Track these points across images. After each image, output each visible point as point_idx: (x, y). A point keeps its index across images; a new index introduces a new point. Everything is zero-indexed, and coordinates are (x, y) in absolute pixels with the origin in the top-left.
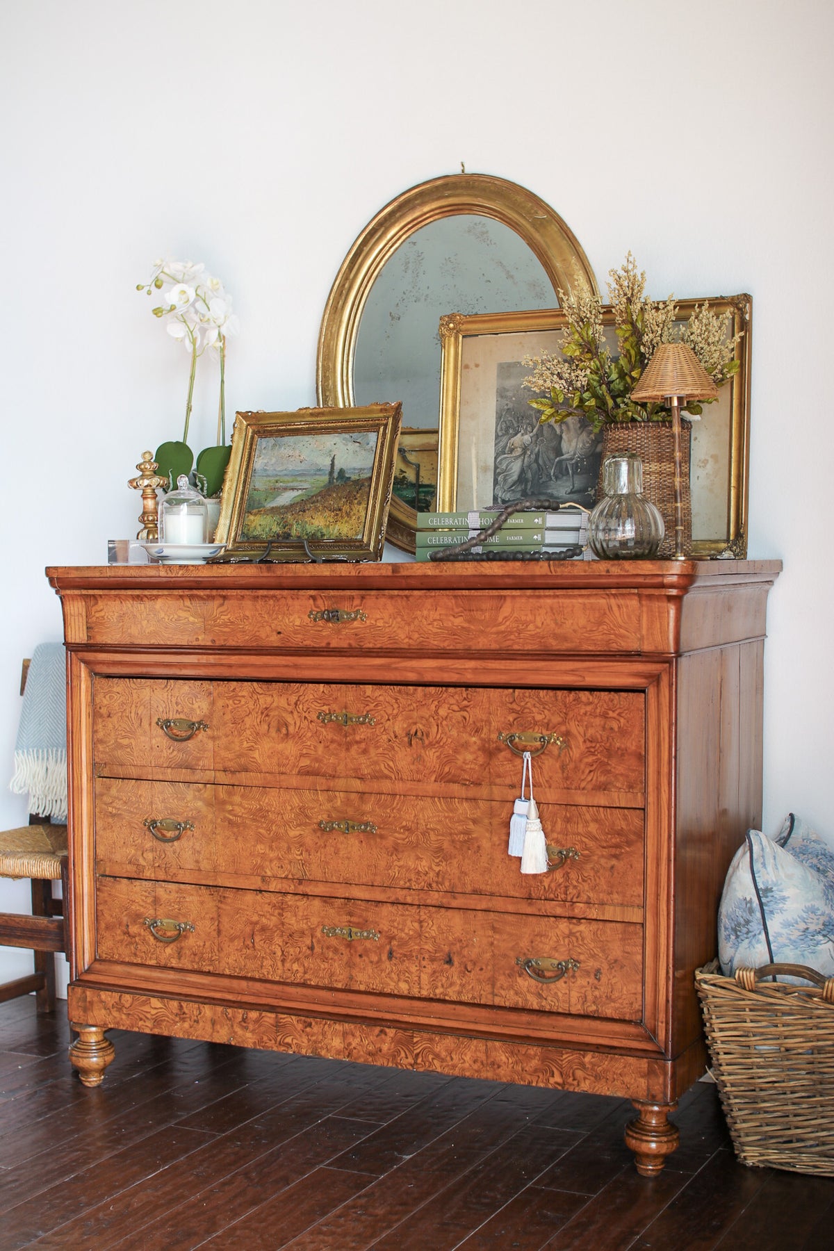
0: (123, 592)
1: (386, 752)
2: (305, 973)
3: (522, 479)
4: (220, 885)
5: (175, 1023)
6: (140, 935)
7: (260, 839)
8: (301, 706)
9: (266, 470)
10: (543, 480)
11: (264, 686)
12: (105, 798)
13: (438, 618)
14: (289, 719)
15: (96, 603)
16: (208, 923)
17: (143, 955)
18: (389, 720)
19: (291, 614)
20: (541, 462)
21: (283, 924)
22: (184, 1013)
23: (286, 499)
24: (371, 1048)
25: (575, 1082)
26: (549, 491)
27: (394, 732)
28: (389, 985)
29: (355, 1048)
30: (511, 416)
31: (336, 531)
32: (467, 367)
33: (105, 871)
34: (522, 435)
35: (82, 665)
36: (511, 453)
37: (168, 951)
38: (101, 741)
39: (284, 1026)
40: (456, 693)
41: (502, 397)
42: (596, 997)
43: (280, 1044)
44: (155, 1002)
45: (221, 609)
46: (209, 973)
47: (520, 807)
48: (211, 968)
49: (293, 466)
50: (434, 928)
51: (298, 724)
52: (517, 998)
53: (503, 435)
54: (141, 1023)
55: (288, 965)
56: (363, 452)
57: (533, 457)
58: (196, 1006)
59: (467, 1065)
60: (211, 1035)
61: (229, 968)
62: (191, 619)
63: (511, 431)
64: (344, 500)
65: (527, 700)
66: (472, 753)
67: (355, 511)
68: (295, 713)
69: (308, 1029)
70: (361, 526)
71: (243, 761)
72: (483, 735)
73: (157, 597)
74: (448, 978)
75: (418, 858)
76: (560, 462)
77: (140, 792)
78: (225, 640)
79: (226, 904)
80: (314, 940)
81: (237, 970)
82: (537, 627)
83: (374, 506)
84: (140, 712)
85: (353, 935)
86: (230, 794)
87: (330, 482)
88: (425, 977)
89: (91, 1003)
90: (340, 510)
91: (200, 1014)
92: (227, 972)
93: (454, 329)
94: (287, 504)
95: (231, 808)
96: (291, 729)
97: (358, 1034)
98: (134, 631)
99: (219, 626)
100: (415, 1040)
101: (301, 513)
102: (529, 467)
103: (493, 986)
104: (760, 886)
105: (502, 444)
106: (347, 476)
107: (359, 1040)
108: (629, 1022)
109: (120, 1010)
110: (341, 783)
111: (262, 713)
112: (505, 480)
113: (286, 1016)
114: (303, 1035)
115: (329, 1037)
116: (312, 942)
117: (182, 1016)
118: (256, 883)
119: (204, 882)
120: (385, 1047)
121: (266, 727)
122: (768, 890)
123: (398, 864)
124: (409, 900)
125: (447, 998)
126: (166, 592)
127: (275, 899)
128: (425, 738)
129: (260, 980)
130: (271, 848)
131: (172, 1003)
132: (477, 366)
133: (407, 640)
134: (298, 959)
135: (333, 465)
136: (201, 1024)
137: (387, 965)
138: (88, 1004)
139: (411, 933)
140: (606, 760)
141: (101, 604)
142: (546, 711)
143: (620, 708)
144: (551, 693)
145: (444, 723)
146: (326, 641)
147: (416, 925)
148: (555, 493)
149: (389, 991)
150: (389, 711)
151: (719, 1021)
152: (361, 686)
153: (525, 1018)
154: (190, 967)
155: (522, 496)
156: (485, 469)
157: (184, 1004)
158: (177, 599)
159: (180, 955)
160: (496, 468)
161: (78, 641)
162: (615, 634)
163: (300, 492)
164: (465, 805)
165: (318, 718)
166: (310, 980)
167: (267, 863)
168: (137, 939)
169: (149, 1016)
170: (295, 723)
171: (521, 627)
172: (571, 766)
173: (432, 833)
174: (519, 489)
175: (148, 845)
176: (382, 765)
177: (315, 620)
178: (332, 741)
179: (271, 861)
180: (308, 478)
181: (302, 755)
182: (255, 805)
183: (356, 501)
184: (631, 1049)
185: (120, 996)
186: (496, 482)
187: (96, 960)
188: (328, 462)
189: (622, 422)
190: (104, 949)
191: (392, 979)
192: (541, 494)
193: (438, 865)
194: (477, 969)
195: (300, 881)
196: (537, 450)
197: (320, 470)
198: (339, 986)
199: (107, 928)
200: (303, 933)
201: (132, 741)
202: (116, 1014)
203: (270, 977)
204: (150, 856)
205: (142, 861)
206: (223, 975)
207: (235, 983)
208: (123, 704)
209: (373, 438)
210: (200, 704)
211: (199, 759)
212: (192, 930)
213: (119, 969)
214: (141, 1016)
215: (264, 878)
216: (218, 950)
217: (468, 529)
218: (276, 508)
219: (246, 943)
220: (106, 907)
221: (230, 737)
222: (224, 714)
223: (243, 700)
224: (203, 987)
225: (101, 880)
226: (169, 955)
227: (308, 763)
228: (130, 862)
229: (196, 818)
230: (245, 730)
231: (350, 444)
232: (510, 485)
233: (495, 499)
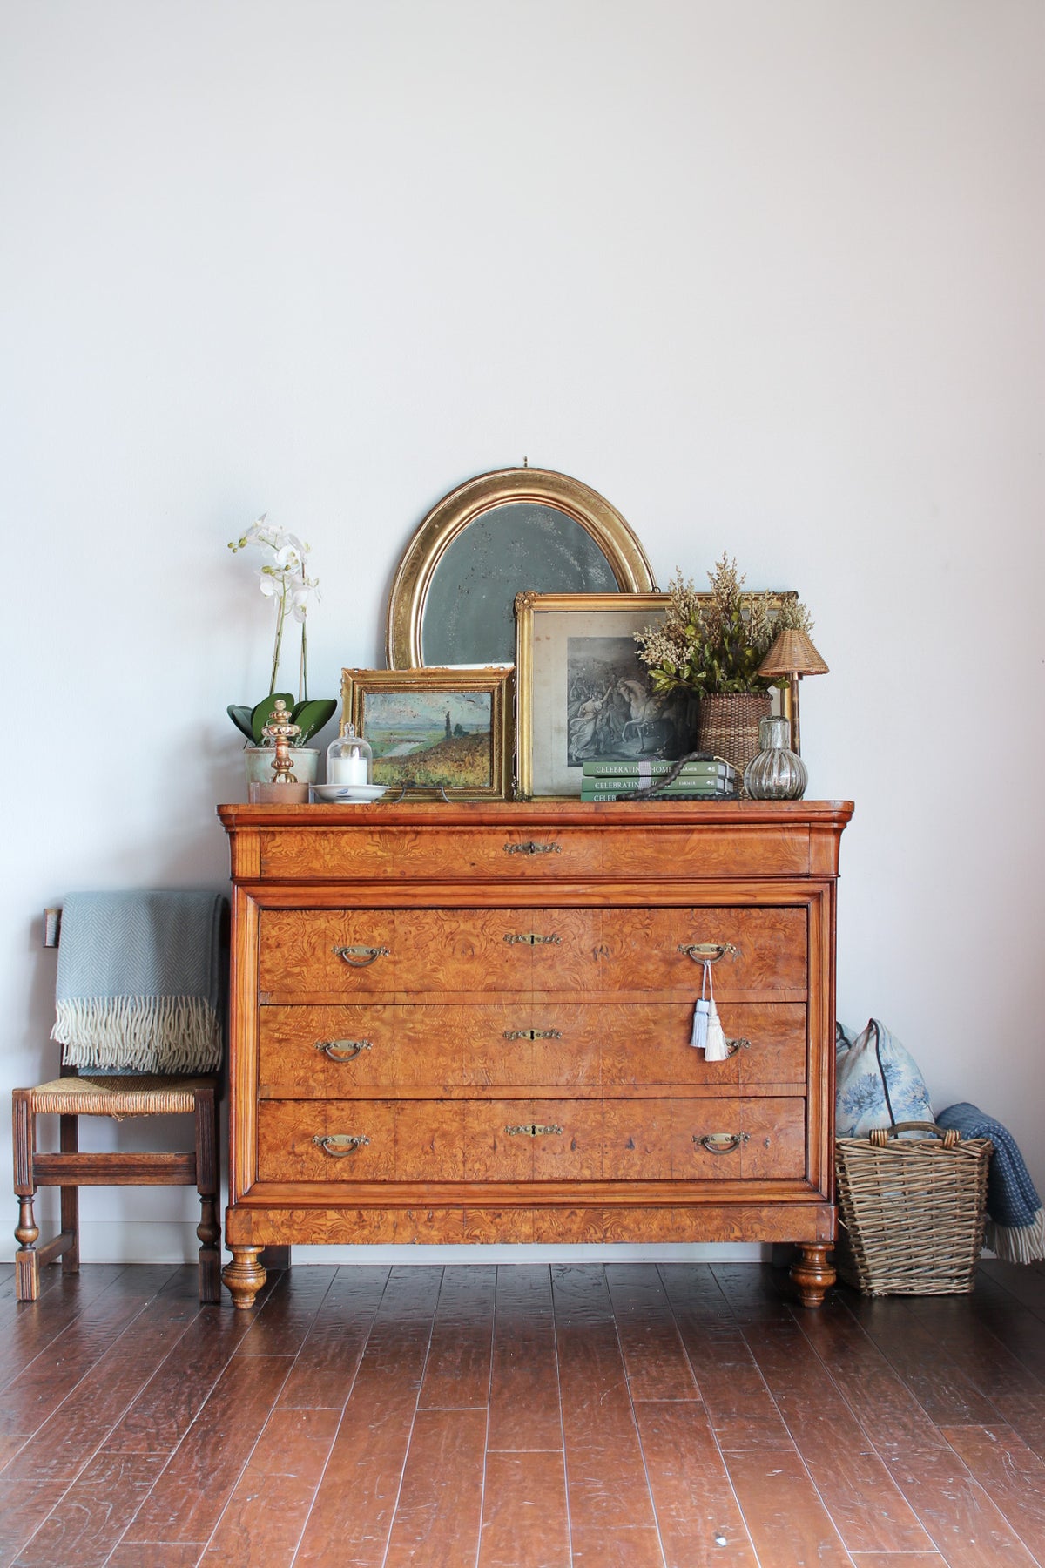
0: (308, 828)
1: (572, 967)
2: (487, 1171)
3: (595, 738)
4: (399, 1097)
5: (353, 1231)
6: (307, 1153)
7: (441, 1052)
8: (487, 930)
9: (378, 723)
10: (615, 740)
11: (449, 913)
12: (271, 1025)
13: (630, 848)
14: (474, 941)
15: (274, 840)
16: (384, 1134)
17: (311, 1172)
18: (575, 938)
19: (486, 848)
20: (612, 725)
21: (464, 1128)
22: (364, 1221)
23: (404, 750)
25: (753, 1235)
26: (622, 751)
27: (580, 949)
28: (571, 1172)
29: (544, 1231)
30: (582, 684)
31: (461, 780)
32: (538, 639)
33: (269, 1095)
34: (594, 701)
35: (249, 898)
36: (583, 717)
37: (340, 1165)
38: (269, 971)
39: (472, 1220)
40: (639, 913)
41: (573, 667)
42: (764, 1162)
43: (467, 1237)
44: (331, 1214)
45: (413, 844)
46: (384, 1182)
47: (702, 1006)
48: (387, 1177)
49: (405, 720)
50: (616, 1117)
51: (484, 946)
52: (693, 1170)
53: (576, 701)
54: (314, 1236)
55: (469, 1165)
56: (480, 710)
58: (378, 1212)
59: (654, 1232)
60: (393, 1238)
61: (406, 1175)
62: (380, 853)
63: (582, 698)
64: (465, 752)
65: (704, 917)
66: (653, 964)
67: (478, 762)
68: (482, 937)
69: (497, 1220)
70: (488, 776)
71: (426, 981)
72: (664, 948)
73: (344, 833)
74: (629, 1160)
75: (601, 1058)
76: (630, 726)
77: (311, 1017)
78: (415, 872)
79: (405, 1115)
80: (496, 1140)
81: (415, 1176)
82: (720, 855)
83: (500, 759)
84: (313, 941)
85: (536, 1131)
86: (410, 1013)
87: (448, 736)
88: (607, 1163)
89: (257, 1223)
90: (463, 761)
91: (382, 1219)
92: (404, 1178)
93: (527, 605)
94: (406, 755)
95: (411, 1026)
96: (477, 951)
97: (548, 1218)
98: (316, 864)
99: (410, 859)
100: (604, 1217)
101: (422, 763)
102: (601, 729)
103: (672, 1163)
104: (883, 1063)
105: (574, 708)
106: (465, 730)
107: (549, 1223)
108: (795, 1179)
109: (290, 1227)
110: (526, 997)
111: (447, 938)
112: (578, 740)
113: (473, 1211)
114: (492, 1226)
115: (519, 1224)
116: (495, 1142)
117: (361, 1224)
118: (438, 1093)
119: (381, 1097)
120: (575, 1227)
121: (451, 950)
122: (888, 1066)
123: (582, 1064)
124: (593, 1095)
125: (628, 1178)
126: (355, 828)
127: (455, 1106)
128: (610, 952)
129: (439, 1183)
130: (453, 1060)
131: (350, 1212)
132: (548, 639)
133: (599, 868)
134: (480, 1159)
135: (448, 720)
136: (382, 1228)
137: (569, 1155)
138: (253, 1225)
139: (594, 1124)
140: (774, 964)
141: (278, 840)
142: (721, 926)
143: (786, 921)
144: (726, 910)
145: (628, 940)
146: (521, 871)
147: (599, 1117)
148: (627, 753)
149: (572, 1178)
150: (576, 932)
151: (853, 1176)
152: (547, 911)
153: (703, 1187)
154: (363, 1178)
155: (595, 753)
156: (559, 730)
157: (364, 1213)
158: (366, 835)
159: (352, 1170)
160: (569, 729)
161: (249, 875)
162: (787, 860)
163: (417, 744)
164: (647, 1009)
165: (505, 939)
166: (492, 1176)
167: (450, 1073)
168: (304, 1157)
169: (323, 1228)
170: (481, 945)
171: (705, 856)
172: (744, 970)
173: (614, 1035)
174: (593, 748)
175: (319, 1066)
176: (568, 979)
177: (510, 852)
178: (519, 960)
179: (453, 1072)
180: (424, 732)
181: (488, 974)
182: (437, 1022)
183: (478, 754)
184: (799, 1202)
185: (291, 1213)
186: (570, 742)
187: (256, 1182)
188: (443, 718)
190: (265, 1172)
192: (613, 753)
193: (620, 1062)
194: (657, 1149)
195: (484, 1087)
196: (608, 714)
197: (435, 725)
198: (522, 1179)
199: (270, 1149)
200: (485, 1134)
201: (305, 969)
202: (285, 1230)
203: (450, 1179)
204: (321, 1077)
205: (312, 1083)
206: (400, 1183)
207: (414, 1188)
208: (294, 934)
209: (487, 698)
210: (380, 931)
211: (378, 982)
212: (367, 1143)
213: (282, 1188)
214: (315, 1229)
215: (445, 1088)
216: (395, 1159)
217: (639, 776)
218: (395, 758)
219: (425, 1149)
220: (269, 1129)
221: (413, 960)
222: (406, 940)
223: (427, 927)
224: (380, 1195)
225: (263, 1103)
226: (341, 1169)
227: (495, 980)
228: (298, 1084)
229: (374, 1038)
230: (428, 954)
231: (463, 702)
232: (583, 745)
233: (570, 756)
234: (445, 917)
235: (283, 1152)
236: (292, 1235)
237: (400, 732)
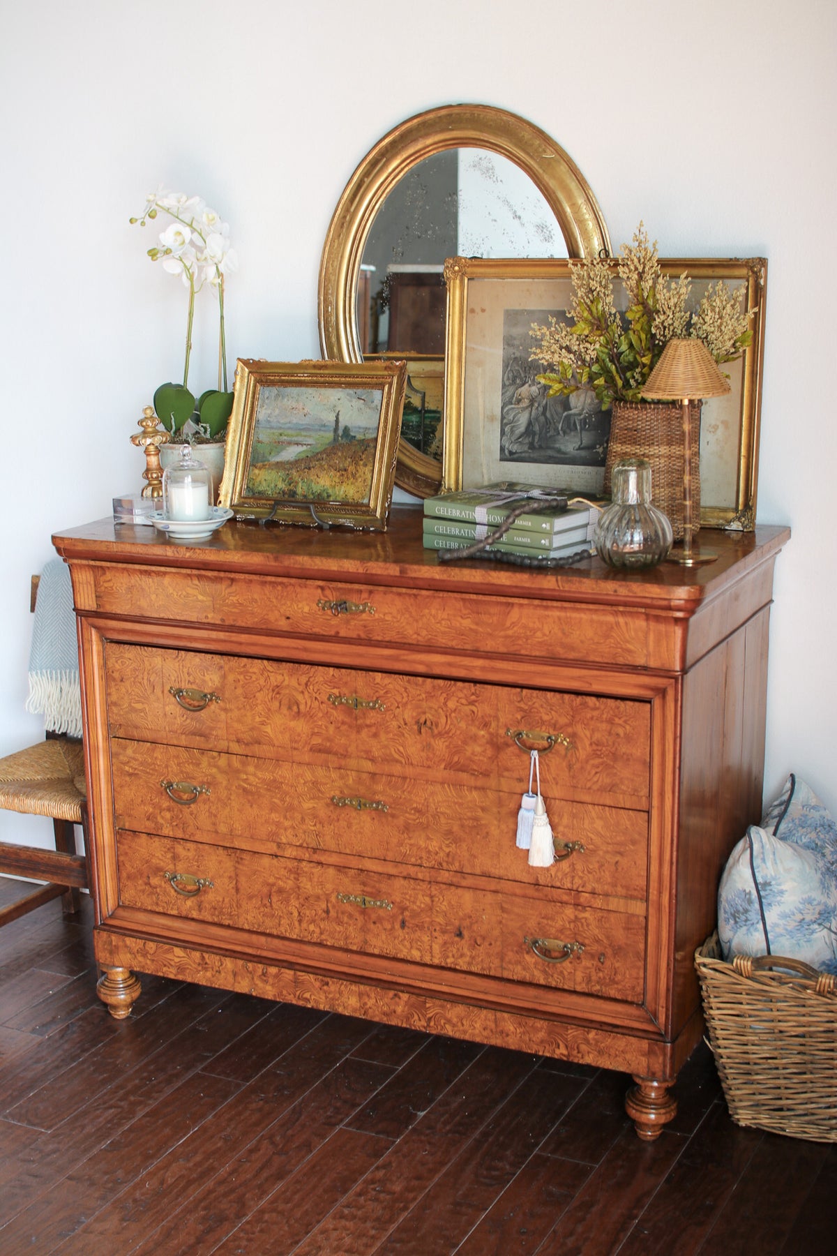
0: (130, 566)
1: (396, 737)
3: (529, 431)
4: (237, 847)
5: (198, 971)
6: (160, 886)
7: (273, 808)
8: (311, 687)
9: (269, 422)
10: (551, 433)
11: (275, 665)
12: (121, 757)
13: (446, 617)
14: (300, 698)
15: (104, 574)
16: (226, 881)
17: (164, 905)
18: (398, 707)
19: (299, 601)
20: (548, 415)
21: (299, 888)
22: (206, 963)
23: (291, 453)
24: (385, 1009)
25: (580, 1055)
26: (557, 446)
27: (404, 719)
28: (401, 951)
29: (370, 1008)
30: (518, 365)
31: (342, 493)
32: (472, 311)
33: (124, 825)
34: (530, 386)
35: (93, 631)
36: (518, 403)
37: (189, 903)
38: (115, 704)
39: (302, 982)
40: (464, 687)
41: (508, 345)
42: (600, 978)
43: (299, 998)
44: (178, 951)
45: (229, 590)
46: (229, 927)
47: (527, 801)
48: (231, 923)
49: (296, 419)
50: (445, 903)
51: (309, 704)
52: (524, 973)
53: (510, 385)
54: (165, 969)
55: (304, 925)
56: (368, 410)
57: (541, 409)
58: (218, 958)
59: (477, 1031)
60: (233, 985)
61: (248, 924)
62: (200, 597)
63: (518, 381)
64: (349, 460)
65: (534, 700)
66: (480, 746)
67: (361, 473)
68: (306, 693)
69: (325, 987)
70: (367, 490)
71: (255, 734)
72: (491, 730)
73: (165, 573)
74: (458, 949)
75: (428, 838)
76: (568, 417)
77: (155, 755)
78: (234, 620)
79: (243, 865)
80: (329, 905)
81: (256, 926)
82: (544, 635)
83: (380, 471)
84: (152, 679)
85: (367, 903)
86: (244, 764)
87: (335, 440)
88: (436, 948)
89: (117, 947)
90: (345, 470)
91: (222, 965)
92: (246, 927)
93: (459, 271)
94: (292, 460)
95: (245, 777)
96: (302, 707)
97: (373, 995)
98: (143, 603)
99: (228, 605)
100: (428, 1005)
101: (306, 470)
102: (537, 419)
103: (502, 960)
104: (760, 880)
105: (509, 394)
106: (352, 434)
107: (374, 1000)
108: (631, 1003)
109: (144, 956)
110: (352, 763)
111: (273, 691)
112: (512, 431)
113: (303, 974)
114: (321, 992)
115: (346, 996)
116: (327, 906)
117: (204, 966)
118: (272, 848)
119: (221, 844)
120: (399, 1009)
121: (278, 704)
122: (767, 884)
123: (409, 842)
124: (420, 876)
125: (458, 967)
126: (173, 570)
127: (290, 864)
128: (434, 727)
129: (278, 937)
130: (285, 817)
131: (194, 952)
132: (483, 311)
133: (415, 636)
134: (314, 921)
135: (337, 421)
136: (223, 974)
137: (399, 932)
138: (113, 948)
139: (422, 906)
140: (612, 763)
141: (109, 575)
142: (553, 712)
143: (626, 716)
144: (558, 695)
145: (453, 715)
146: (335, 629)
147: (427, 899)
148: (563, 448)
149: (402, 957)
150: (399, 699)
151: (716, 1000)
152: (371, 673)
153: (532, 992)
154: (210, 919)
155: (529, 448)
156: (492, 419)
158: (185, 577)
159: (200, 908)
160: (503, 418)
161: (87, 608)
162: (621, 648)
163: (305, 448)
164: (475, 794)
165: (329, 699)
166: (326, 940)
167: (282, 831)
168: (158, 890)
169: (172, 963)
170: (306, 703)
171: (528, 633)
172: (577, 766)
173: (442, 817)
174: (527, 441)
175: (165, 805)
176: (393, 750)
177: (323, 609)
178: (343, 723)
179: (286, 829)
180: (313, 434)
181: (313, 734)
182: (269, 776)
183: (362, 463)
184: (632, 1029)
185: (145, 943)
186: (503, 433)
187: (119, 906)
188: (332, 418)
189: (631, 402)
190: (127, 896)
191: (405, 946)
192: (549, 448)
193: (448, 846)
194: (487, 944)
195: (315, 850)
196: (544, 402)
197: (324, 426)
198: (355, 948)
199: (129, 877)
200: (318, 898)
201: (146, 706)
202: (141, 959)
203: (288, 935)
204: (168, 815)
205: (160, 820)
206: (242, 930)
207: (254, 938)
208: (135, 670)
209: (378, 396)
210: (211, 676)
211: (212, 729)
212: (211, 886)
213: (142, 917)
214: (165, 963)
215: (279, 845)
216: (237, 906)
217: (476, 524)
218: (281, 463)
219: (264, 902)
220: (127, 858)
221: (242, 711)
222: (235, 688)
223: (254, 677)
224: (223, 940)
225: (121, 833)
226: (190, 907)
227: (320, 741)
228: (148, 819)
229: (211, 784)
230: (256, 705)
231: (354, 400)
232: (517, 437)
233: (502, 449)
234: (271, 669)
235: (140, 882)
237: (290, 432)
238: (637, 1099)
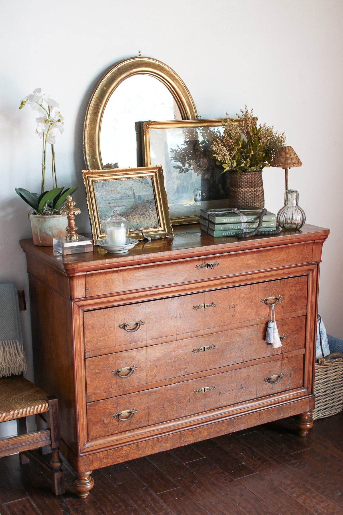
1: (220, 316)
2: (186, 411)
3: (178, 191)
5: (135, 453)
6: (110, 422)
7: (167, 364)
8: (186, 305)
9: (102, 198)
13: (247, 261)
14: (180, 311)
15: (91, 277)
16: (143, 406)
17: (112, 430)
18: (222, 303)
21: (177, 395)
22: (139, 447)
24: (218, 430)
27: (224, 307)
28: (219, 404)
29: (212, 433)
31: (146, 224)
32: (152, 143)
33: (92, 400)
36: (173, 180)
37: (124, 424)
38: (89, 341)
39: (184, 435)
40: (247, 287)
41: (167, 156)
42: (289, 383)
43: (182, 443)
44: (125, 448)
46: (144, 427)
47: (271, 324)
48: (145, 425)
49: (115, 195)
50: (236, 377)
51: (185, 312)
52: (264, 393)
54: (118, 460)
55: (179, 411)
56: (147, 187)
57: (182, 181)
58: (144, 442)
59: (253, 422)
60: (152, 452)
62: (142, 277)
64: (144, 209)
65: (271, 285)
66: (251, 309)
67: (151, 214)
68: (184, 308)
69: (193, 433)
70: (157, 221)
71: (160, 333)
72: (256, 301)
74: (241, 394)
75: (231, 353)
77: (109, 360)
79: (152, 395)
81: (157, 421)
85: (206, 390)
86: (153, 349)
87: (135, 202)
88: (233, 397)
89: (92, 461)
90: (144, 214)
91: (146, 444)
93: (148, 127)
95: (154, 355)
96: (182, 315)
97: (213, 427)
100: (235, 421)
101: (126, 217)
102: (180, 185)
103: (256, 391)
106: (143, 198)
107: (214, 429)
108: (299, 388)
109: (107, 458)
110: (202, 332)
111: (169, 311)
112: (172, 191)
113: (184, 431)
114: (192, 436)
115: (202, 432)
116: (189, 398)
117: (138, 449)
118: (166, 382)
119: (142, 390)
120: (224, 428)
121: (171, 317)
123: (223, 357)
124: (228, 370)
128: (235, 307)
129: (167, 421)
130: (172, 366)
131: (133, 445)
132: (156, 143)
133: (235, 271)
134: (183, 407)
135: (134, 194)
136: (147, 449)
137: (218, 397)
138: (90, 462)
139: (228, 382)
140: (295, 301)
141: (94, 277)
142: (277, 288)
144: (279, 281)
145: (242, 300)
147: (230, 378)
149: (220, 407)
150: (222, 300)
152: (211, 292)
154: (135, 427)
155: (179, 197)
157: (139, 444)
159: (130, 425)
160: (167, 186)
161: (80, 297)
163: (122, 207)
164: (249, 329)
165: (193, 308)
168: (109, 424)
169: (122, 455)
172: (285, 306)
173: (236, 342)
175: (114, 382)
176: (219, 321)
177: (198, 269)
178: (200, 316)
179: (172, 372)
180: (124, 200)
183: (150, 210)
187: (88, 441)
188: (131, 192)
190: (92, 435)
191: (220, 402)
193: (238, 353)
194: (251, 387)
195: (185, 376)
197: (129, 196)
199: (94, 424)
201: (106, 337)
202: (105, 461)
204: (115, 386)
205: (111, 390)
206: (150, 425)
207: (157, 426)
208: (100, 321)
209: (150, 180)
210: (140, 313)
211: (139, 337)
212: (136, 412)
213: (101, 441)
214: (118, 457)
215: (169, 380)
216: (148, 416)
217: (241, 223)
219: (161, 408)
220: (93, 416)
221: (155, 325)
222: (151, 315)
223: (160, 308)
225: (89, 404)
226: (125, 426)
228: (105, 392)
229: (138, 363)
230: (161, 320)
231: (139, 184)
234: (168, 302)
235: (99, 424)
236: (108, 462)
238: (304, 421)
